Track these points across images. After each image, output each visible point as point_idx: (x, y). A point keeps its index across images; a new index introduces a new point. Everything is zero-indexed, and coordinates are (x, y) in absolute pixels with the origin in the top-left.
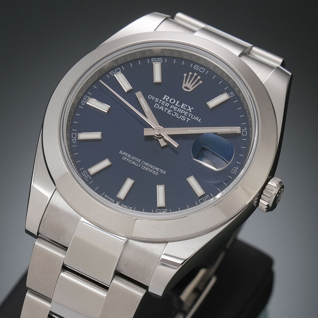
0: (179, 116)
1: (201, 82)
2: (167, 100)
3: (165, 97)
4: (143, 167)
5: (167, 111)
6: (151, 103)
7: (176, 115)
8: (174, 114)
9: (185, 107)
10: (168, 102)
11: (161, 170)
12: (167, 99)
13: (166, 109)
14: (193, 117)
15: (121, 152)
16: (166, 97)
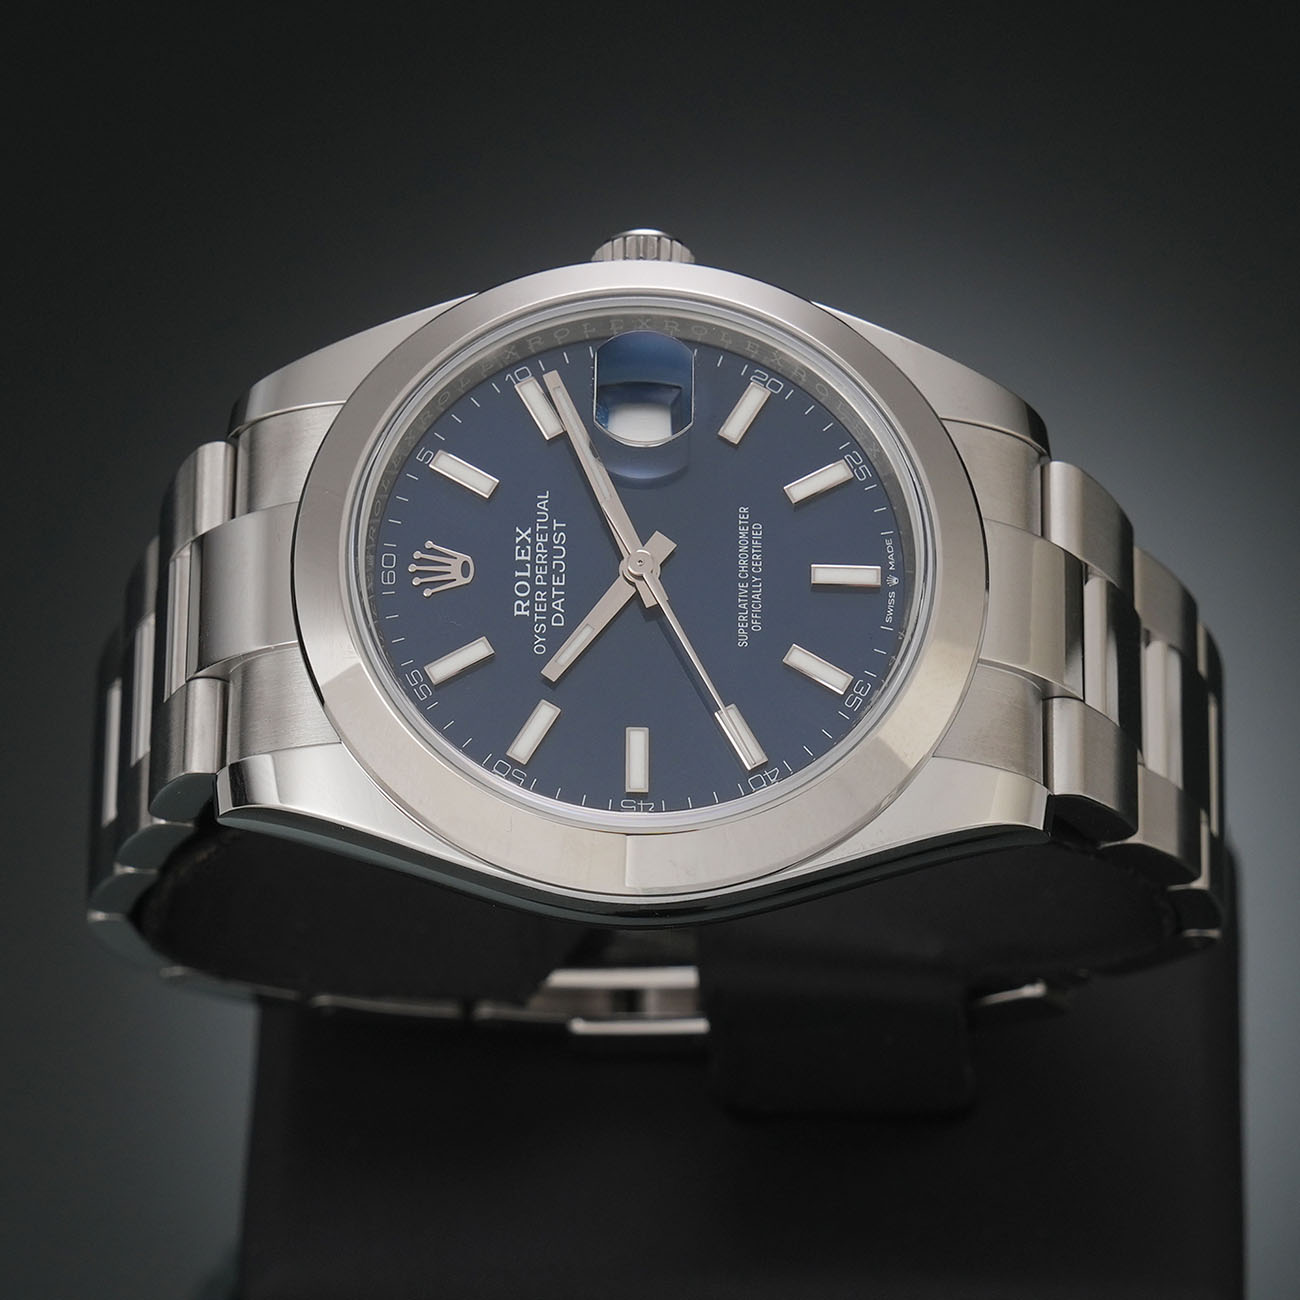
0: (560, 552)
1: (429, 544)
2: (528, 604)
3: (523, 613)
4: (757, 568)
5: (558, 588)
6: (556, 639)
7: (558, 560)
8: (559, 566)
9: (523, 551)
10: (531, 597)
11: (740, 522)
12: (523, 606)
13: (554, 593)
14: (544, 517)
15: (743, 643)
16: (519, 609)
